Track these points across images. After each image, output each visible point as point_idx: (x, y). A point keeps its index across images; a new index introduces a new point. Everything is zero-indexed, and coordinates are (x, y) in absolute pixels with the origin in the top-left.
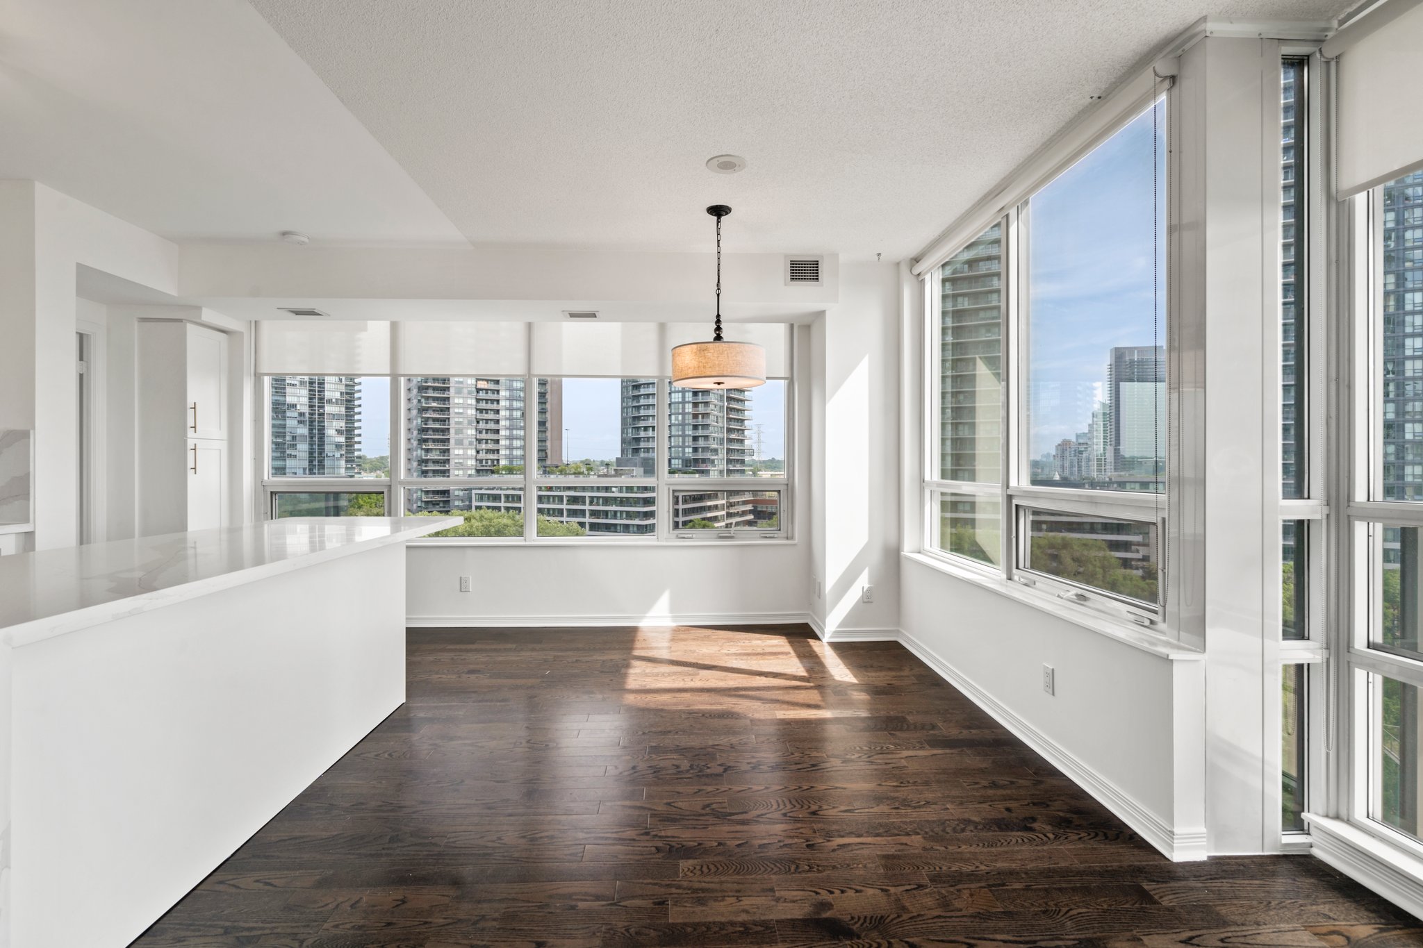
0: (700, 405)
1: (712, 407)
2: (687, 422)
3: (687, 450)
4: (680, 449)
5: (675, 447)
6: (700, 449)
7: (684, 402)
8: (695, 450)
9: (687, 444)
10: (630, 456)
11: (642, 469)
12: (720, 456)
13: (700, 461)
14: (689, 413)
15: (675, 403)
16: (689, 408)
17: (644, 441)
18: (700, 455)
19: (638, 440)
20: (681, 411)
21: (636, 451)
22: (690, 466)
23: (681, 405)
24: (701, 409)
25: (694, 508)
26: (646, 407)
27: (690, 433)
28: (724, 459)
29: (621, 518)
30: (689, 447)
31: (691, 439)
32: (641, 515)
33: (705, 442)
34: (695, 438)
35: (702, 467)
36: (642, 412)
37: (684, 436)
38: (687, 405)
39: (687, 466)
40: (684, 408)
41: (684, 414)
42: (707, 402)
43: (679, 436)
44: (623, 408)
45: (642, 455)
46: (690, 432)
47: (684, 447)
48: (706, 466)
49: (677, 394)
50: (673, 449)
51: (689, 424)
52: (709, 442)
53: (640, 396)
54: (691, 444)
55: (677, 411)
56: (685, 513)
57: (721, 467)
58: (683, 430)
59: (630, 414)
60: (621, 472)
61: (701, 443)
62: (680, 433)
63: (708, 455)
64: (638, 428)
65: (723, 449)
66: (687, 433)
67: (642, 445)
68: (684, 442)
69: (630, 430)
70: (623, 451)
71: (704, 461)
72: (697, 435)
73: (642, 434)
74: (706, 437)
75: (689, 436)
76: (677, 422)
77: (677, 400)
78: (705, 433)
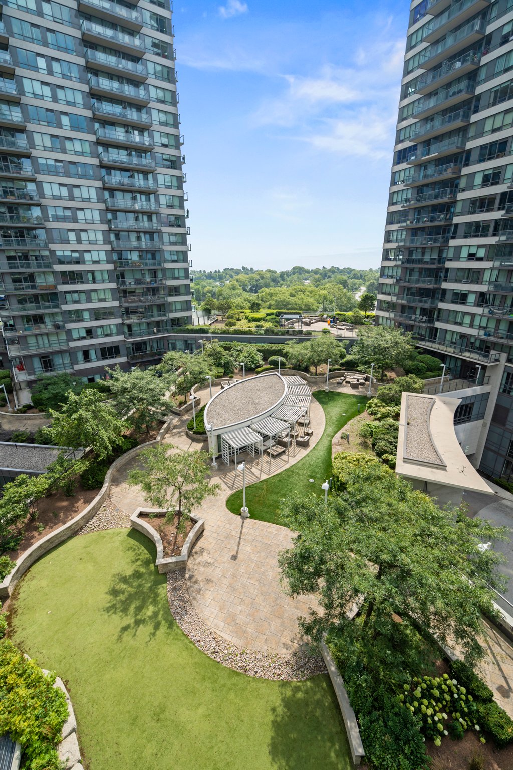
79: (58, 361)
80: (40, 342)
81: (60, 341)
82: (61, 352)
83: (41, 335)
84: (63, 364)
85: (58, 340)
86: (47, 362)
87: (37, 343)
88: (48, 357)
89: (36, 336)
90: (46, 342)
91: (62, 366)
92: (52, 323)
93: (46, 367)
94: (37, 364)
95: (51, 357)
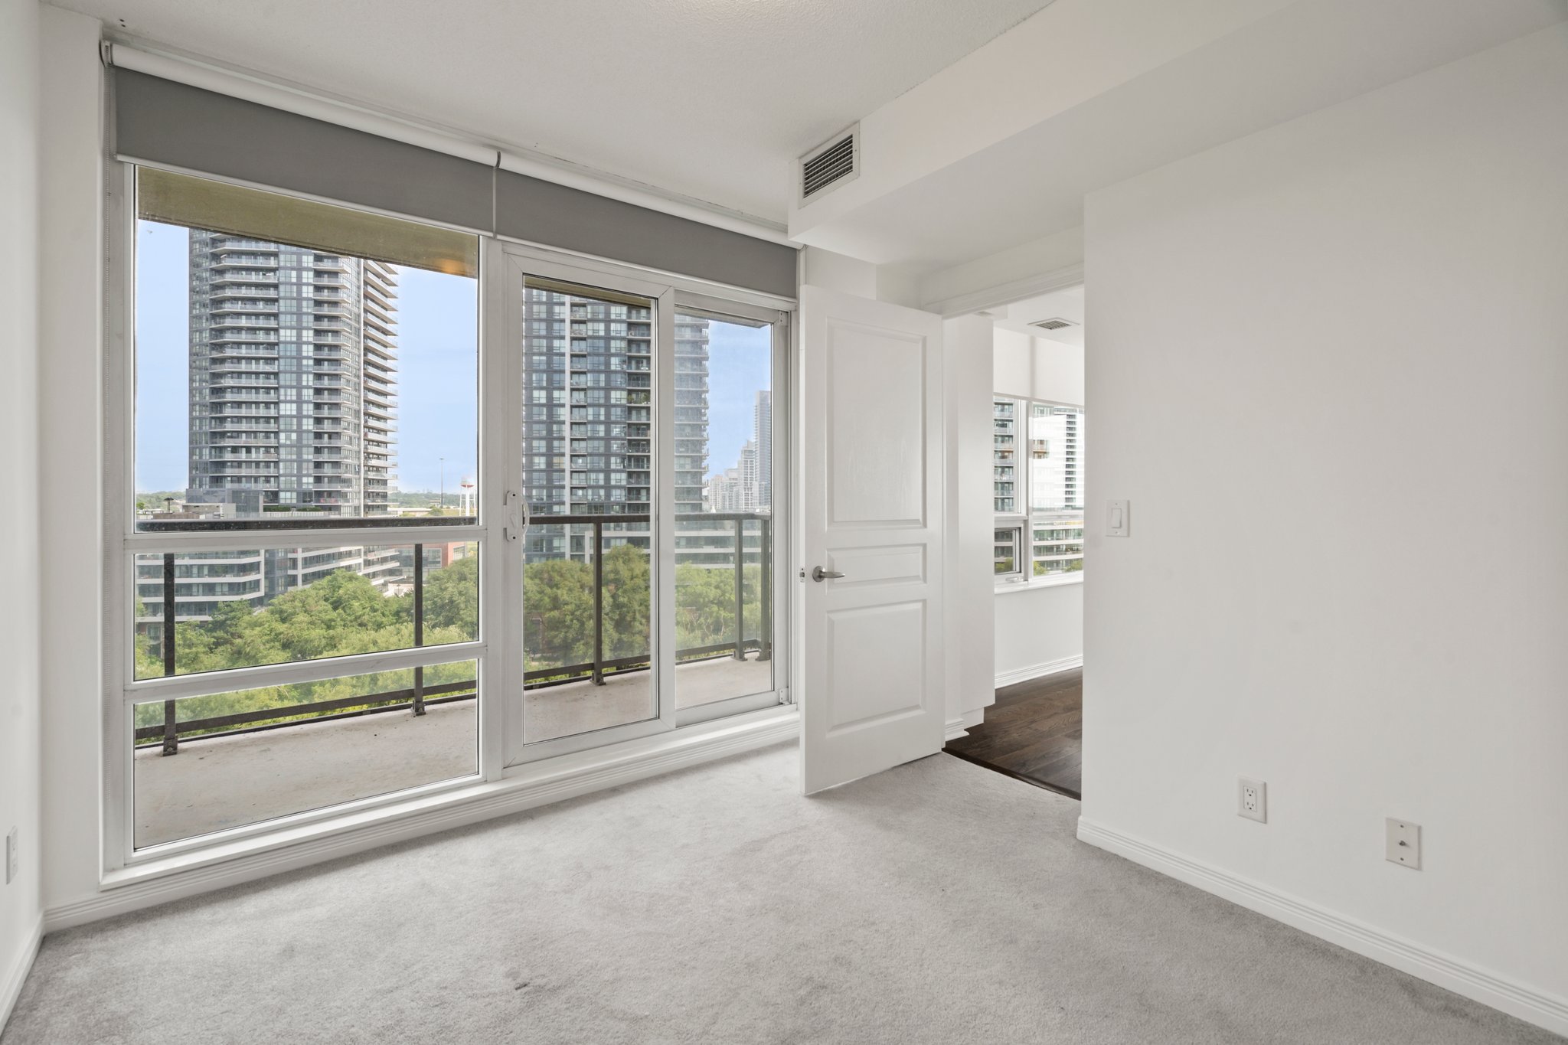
0: (326, 421)
1: (343, 424)
2: (305, 442)
3: (305, 480)
4: (294, 479)
5: (285, 475)
6: (326, 479)
7: (300, 417)
8: (318, 480)
9: (305, 472)
10: (206, 487)
11: (234, 505)
12: (355, 488)
13: (325, 494)
14: (308, 431)
15: (285, 416)
16: (309, 425)
17: (232, 467)
18: (325, 487)
19: (222, 465)
20: (295, 427)
21: (217, 480)
22: (310, 502)
23: (295, 420)
24: (327, 426)
25: (318, 557)
26: (235, 420)
27: (311, 457)
28: (359, 492)
29: (200, 575)
30: (308, 476)
31: (311, 465)
32: (236, 569)
33: (335, 470)
34: (318, 465)
35: (331, 502)
36: (229, 427)
37: (300, 462)
38: (305, 421)
39: (304, 502)
40: (300, 424)
41: (300, 432)
42: (337, 419)
43: (292, 461)
44: (192, 419)
45: (228, 486)
46: (309, 455)
47: (300, 476)
48: (337, 501)
49: (288, 405)
50: (282, 479)
51: (308, 446)
52: (339, 471)
53: (225, 403)
54: (311, 471)
55: (288, 427)
56: (306, 564)
57: (356, 503)
58: (299, 454)
59: (206, 428)
60: (197, 509)
61: (328, 471)
62: (294, 457)
63: (338, 487)
64: (221, 449)
65: (360, 479)
66: (305, 457)
67: (229, 472)
68: (300, 468)
69: (206, 452)
70: (192, 481)
71: (330, 494)
72: (321, 460)
73: (228, 456)
74: (336, 464)
75: (308, 461)
76: (288, 442)
77: (288, 413)
78: (335, 458)
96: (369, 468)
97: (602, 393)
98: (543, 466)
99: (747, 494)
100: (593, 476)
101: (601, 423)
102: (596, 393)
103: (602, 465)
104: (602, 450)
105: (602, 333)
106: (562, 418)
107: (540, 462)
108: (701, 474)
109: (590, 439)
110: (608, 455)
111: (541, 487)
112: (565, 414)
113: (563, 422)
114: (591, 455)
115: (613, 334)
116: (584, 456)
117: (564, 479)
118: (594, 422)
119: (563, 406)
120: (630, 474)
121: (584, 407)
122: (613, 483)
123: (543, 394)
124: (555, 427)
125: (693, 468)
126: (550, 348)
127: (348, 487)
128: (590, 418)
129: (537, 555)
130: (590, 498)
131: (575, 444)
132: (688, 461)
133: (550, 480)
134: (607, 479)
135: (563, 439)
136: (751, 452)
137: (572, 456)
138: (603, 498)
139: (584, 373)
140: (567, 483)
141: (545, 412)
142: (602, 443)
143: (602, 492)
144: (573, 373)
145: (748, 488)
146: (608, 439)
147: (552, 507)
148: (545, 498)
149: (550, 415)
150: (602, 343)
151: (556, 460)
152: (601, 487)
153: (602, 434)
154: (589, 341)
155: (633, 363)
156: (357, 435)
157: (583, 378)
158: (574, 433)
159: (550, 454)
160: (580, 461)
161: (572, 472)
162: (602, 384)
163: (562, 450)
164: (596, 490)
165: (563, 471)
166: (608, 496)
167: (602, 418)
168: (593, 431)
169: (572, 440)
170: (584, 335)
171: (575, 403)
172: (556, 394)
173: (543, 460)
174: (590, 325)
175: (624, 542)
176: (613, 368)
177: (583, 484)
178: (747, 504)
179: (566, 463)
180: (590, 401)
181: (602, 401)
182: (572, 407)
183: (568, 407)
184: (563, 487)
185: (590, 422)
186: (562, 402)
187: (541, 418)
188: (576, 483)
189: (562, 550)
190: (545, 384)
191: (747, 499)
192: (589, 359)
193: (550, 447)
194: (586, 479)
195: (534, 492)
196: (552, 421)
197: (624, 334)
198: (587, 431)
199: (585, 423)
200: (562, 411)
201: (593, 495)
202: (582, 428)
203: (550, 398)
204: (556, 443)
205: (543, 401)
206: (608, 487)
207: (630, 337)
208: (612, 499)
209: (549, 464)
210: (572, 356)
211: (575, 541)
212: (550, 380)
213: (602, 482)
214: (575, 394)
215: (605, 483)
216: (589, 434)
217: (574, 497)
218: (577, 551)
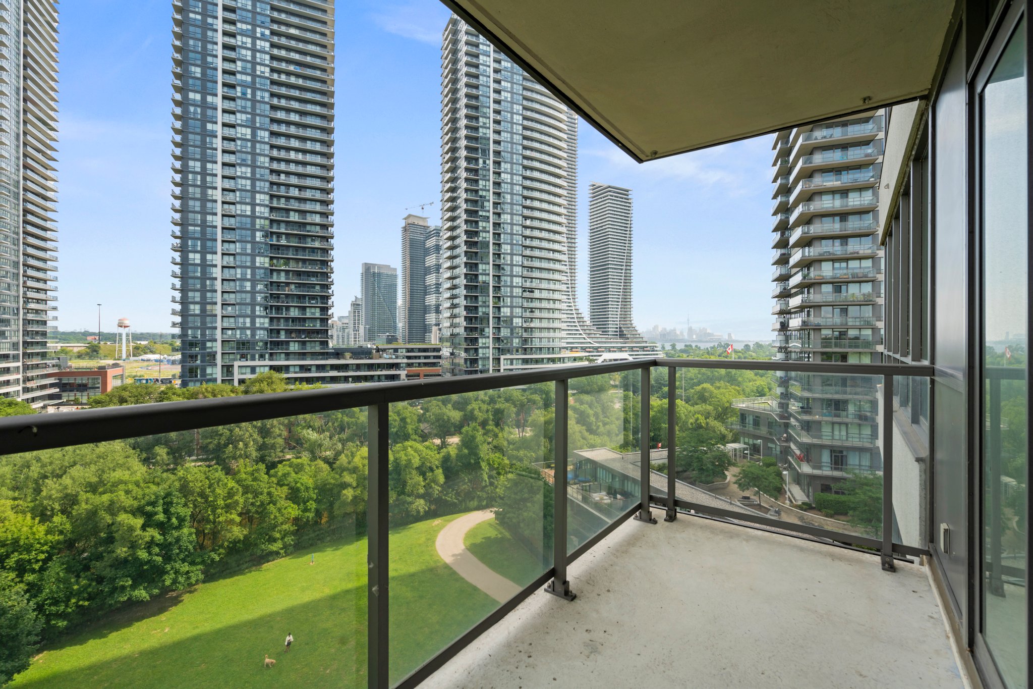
28: (18, 331)
65: (18, 318)
79: (853, 460)
80: (836, 433)
81: (862, 436)
82: (861, 450)
83: (840, 424)
84: (860, 465)
85: (860, 434)
86: (839, 457)
87: (833, 432)
88: (841, 452)
89: (833, 423)
90: (844, 433)
91: (858, 467)
92: (857, 413)
93: (836, 463)
94: (826, 457)
95: (845, 453)
96: (28, 311)
97: (249, 258)
98: (197, 312)
99: (355, 334)
100: (241, 320)
101: (248, 280)
102: (244, 258)
103: (249, 312)
104: (248, 301)
105: (249, 213)
106: (214, 276)
107: (196, 309)
108: (327, 319)
109: (238, 292)
110: (253, 304)
111: (195, 328)
112: (217, 272)
113: (216, 279)
114: (238, 304)
115: (257, 214)
116: (234, 305)
117: (216, 322)
118: (243, 279)
119: (216, 266)
120: (271, 319)
121: (234, 267)
122: (258, 325)
123: (198, 256)
124: (208, 282)
125: (321, 315)
126: (204, 221)
127: (6, 326)
128: (239, 276)
129: (192, 381)
130: (238, 336)
131: (226, 296)
132: (318, 310)
133: (203, 323)
134: (253, 322)
135: (216, 291)
136: (359, 305)
137: (223, 305)
138: (249, 336)
139: (234, 242)
140: (219, 325)
141: (199, 270)
142: (249, 295)
143: (248, 332)
144: (223, 241)
145: (356, 330)
146: (253, 292)
147: (205, 344)
148: (199, 337)
149: (204, 272)
150: (249, 220)
151: (209, 307)
152: (248, 328)
153: (248, 289)
154: (238, 218)
155: (274, 236)
156: (15, 282)
157: (232, 246)
158: (225, 287)
159: (203, 303)
160: (230, 308)
161: (223, 317)
162: (249, 251)
163: (214, 300)
164: (243, 331)
165: (216, 316)
166: (253, 335)
167: (249, 277)
168: (241, 286)
169: (223, 292)
170: (233, 213)
171: (225, 264)
172: (209, 257)
173: (197, 307)
174: (238, 206)
175: (267, 369)
176: (258, 239)
177: (233, 326)
178: (355, 341)
179: (218, 310)
180: (238, 263)
181: (248, 264)
182: (223, 267)
183: (219, 267)
184: (216, 328)
185: (238, 279)
186: (214, 263)
187: (196, 274)
188: (226, 325)
189: (214, 376)
190: (199, 249)
191: (355, 338)
192: (238, 231)
193: (203, 297)
194: (235, 322)
195: (190, 332)
196: (205, 276)
197: (267, 215)
198: (236, 286)
199: (234, 280)
200: (214, 270)
201: (241, 334)
202: (232, 283)
203: (203, 259)
204: (209, 295)
205: (198, 261)
206: (253, 329)
207: (272, 217)
208: (257, 337)
209: (203, 310)
210: (223, 228)
211: (225, 369)
212: (203, 246)
213: (248, 325)
214: (226, 258)
215: (251, 325)
216: (238, 289)
217: (225, 336)
218: (227, 376)
